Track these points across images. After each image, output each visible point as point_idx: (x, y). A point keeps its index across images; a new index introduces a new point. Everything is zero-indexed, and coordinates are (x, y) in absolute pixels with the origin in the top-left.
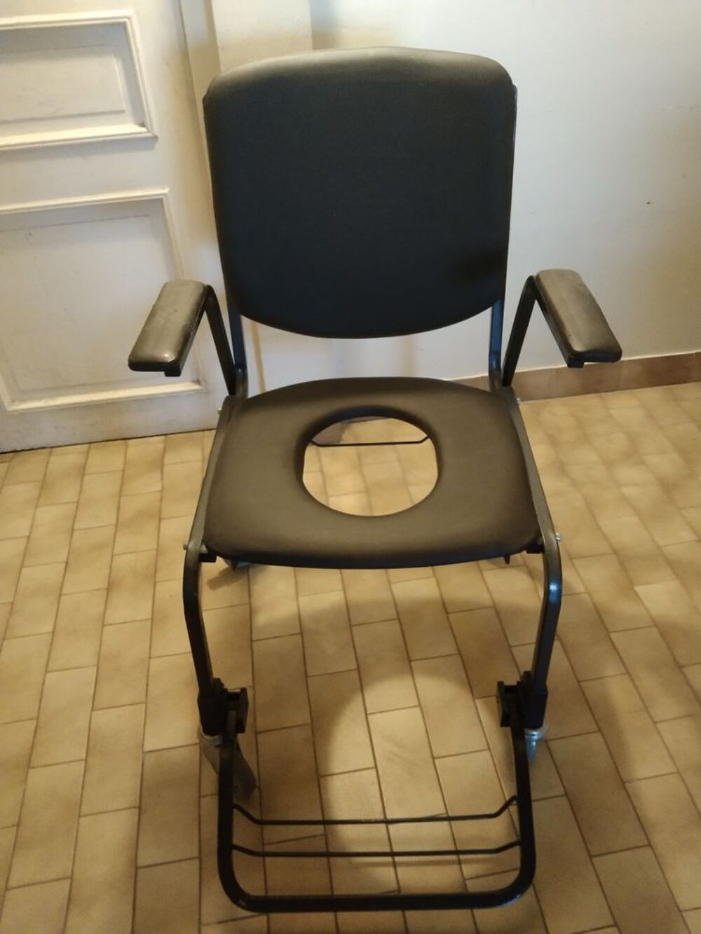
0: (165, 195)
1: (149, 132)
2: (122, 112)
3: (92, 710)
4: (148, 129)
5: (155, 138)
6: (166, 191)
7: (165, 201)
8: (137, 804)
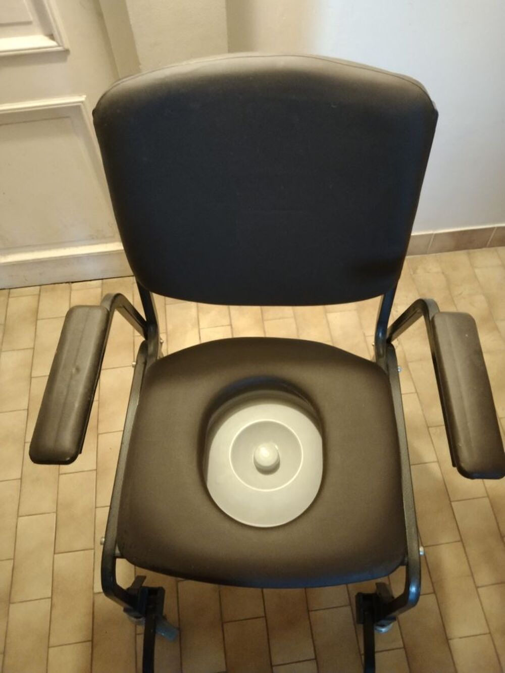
0: (82, 102)
1: (59, 46)
2: (29, 23)
3: (54, 553)
4: (57, 42)
5: (67, 52)
6: (83, 98)
7: (82, 107)
8: (90, 639)
